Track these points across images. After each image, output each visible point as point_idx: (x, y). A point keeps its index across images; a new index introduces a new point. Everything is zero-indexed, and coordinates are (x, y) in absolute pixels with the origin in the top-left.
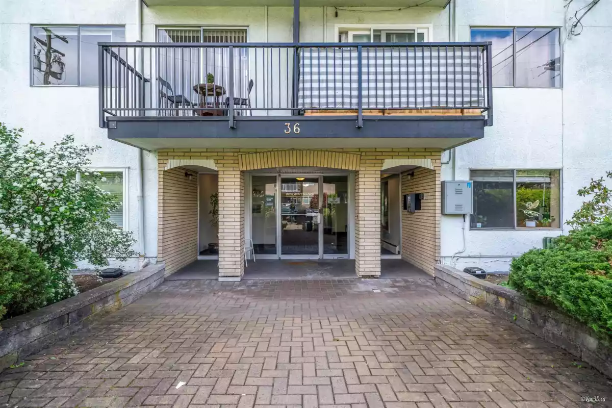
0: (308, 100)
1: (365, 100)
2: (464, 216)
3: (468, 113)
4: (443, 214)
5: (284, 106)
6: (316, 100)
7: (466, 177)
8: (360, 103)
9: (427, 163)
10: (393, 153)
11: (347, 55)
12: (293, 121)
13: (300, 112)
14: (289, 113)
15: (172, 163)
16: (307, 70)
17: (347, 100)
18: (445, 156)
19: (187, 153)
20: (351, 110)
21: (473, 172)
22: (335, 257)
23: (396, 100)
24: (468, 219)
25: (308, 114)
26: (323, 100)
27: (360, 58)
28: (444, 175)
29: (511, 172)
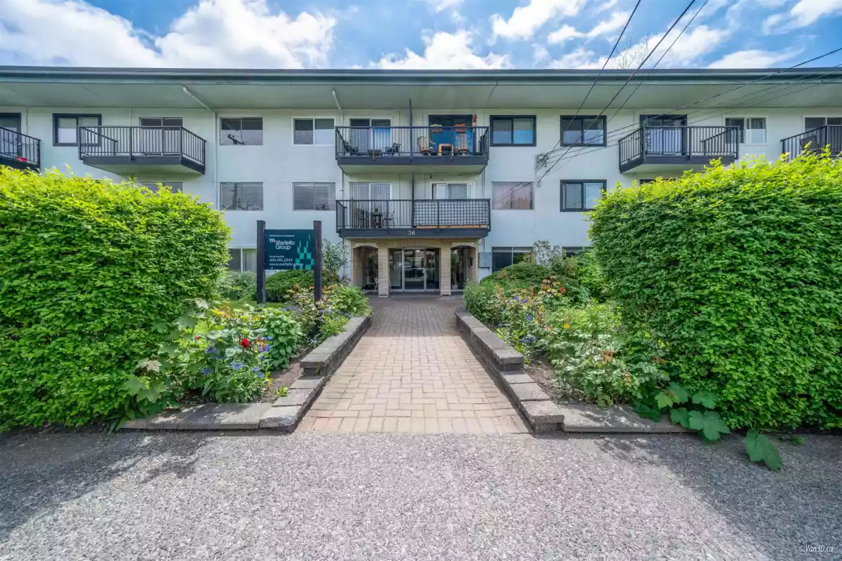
0: (418, 222)
1: (440, 222)
2: (489, 268)
3: (482, 227)
4: (479, 267)
5: (408, 224)
6: (421, 222)
7: (490, 251)
8: (438, 223)
9: (471, 244)
10: (456, 240)
11: (433, 203)
12: (412, 230)
13: (414, 227)
14: (410, 227)
15: (358, 245)
16: (418, 210)
17: (433, 222)
18: (480, 241)
19: (365, 241)
20: (435, 226)
21: (493, 248)
22: (432, 290)
23: (453, 222)
24: (491, 269)
25: (418, 227)
26: (424, 222)
27: (438, 205)
28: (480, 249)
29: (510, 248)
